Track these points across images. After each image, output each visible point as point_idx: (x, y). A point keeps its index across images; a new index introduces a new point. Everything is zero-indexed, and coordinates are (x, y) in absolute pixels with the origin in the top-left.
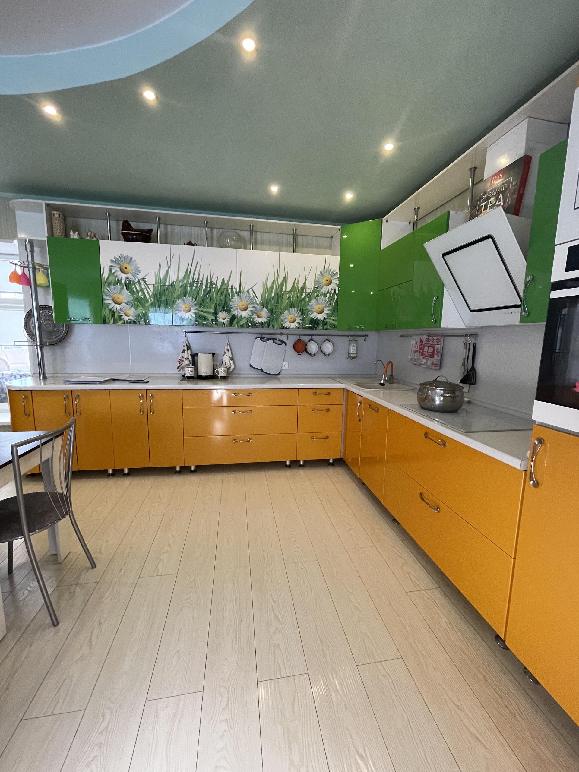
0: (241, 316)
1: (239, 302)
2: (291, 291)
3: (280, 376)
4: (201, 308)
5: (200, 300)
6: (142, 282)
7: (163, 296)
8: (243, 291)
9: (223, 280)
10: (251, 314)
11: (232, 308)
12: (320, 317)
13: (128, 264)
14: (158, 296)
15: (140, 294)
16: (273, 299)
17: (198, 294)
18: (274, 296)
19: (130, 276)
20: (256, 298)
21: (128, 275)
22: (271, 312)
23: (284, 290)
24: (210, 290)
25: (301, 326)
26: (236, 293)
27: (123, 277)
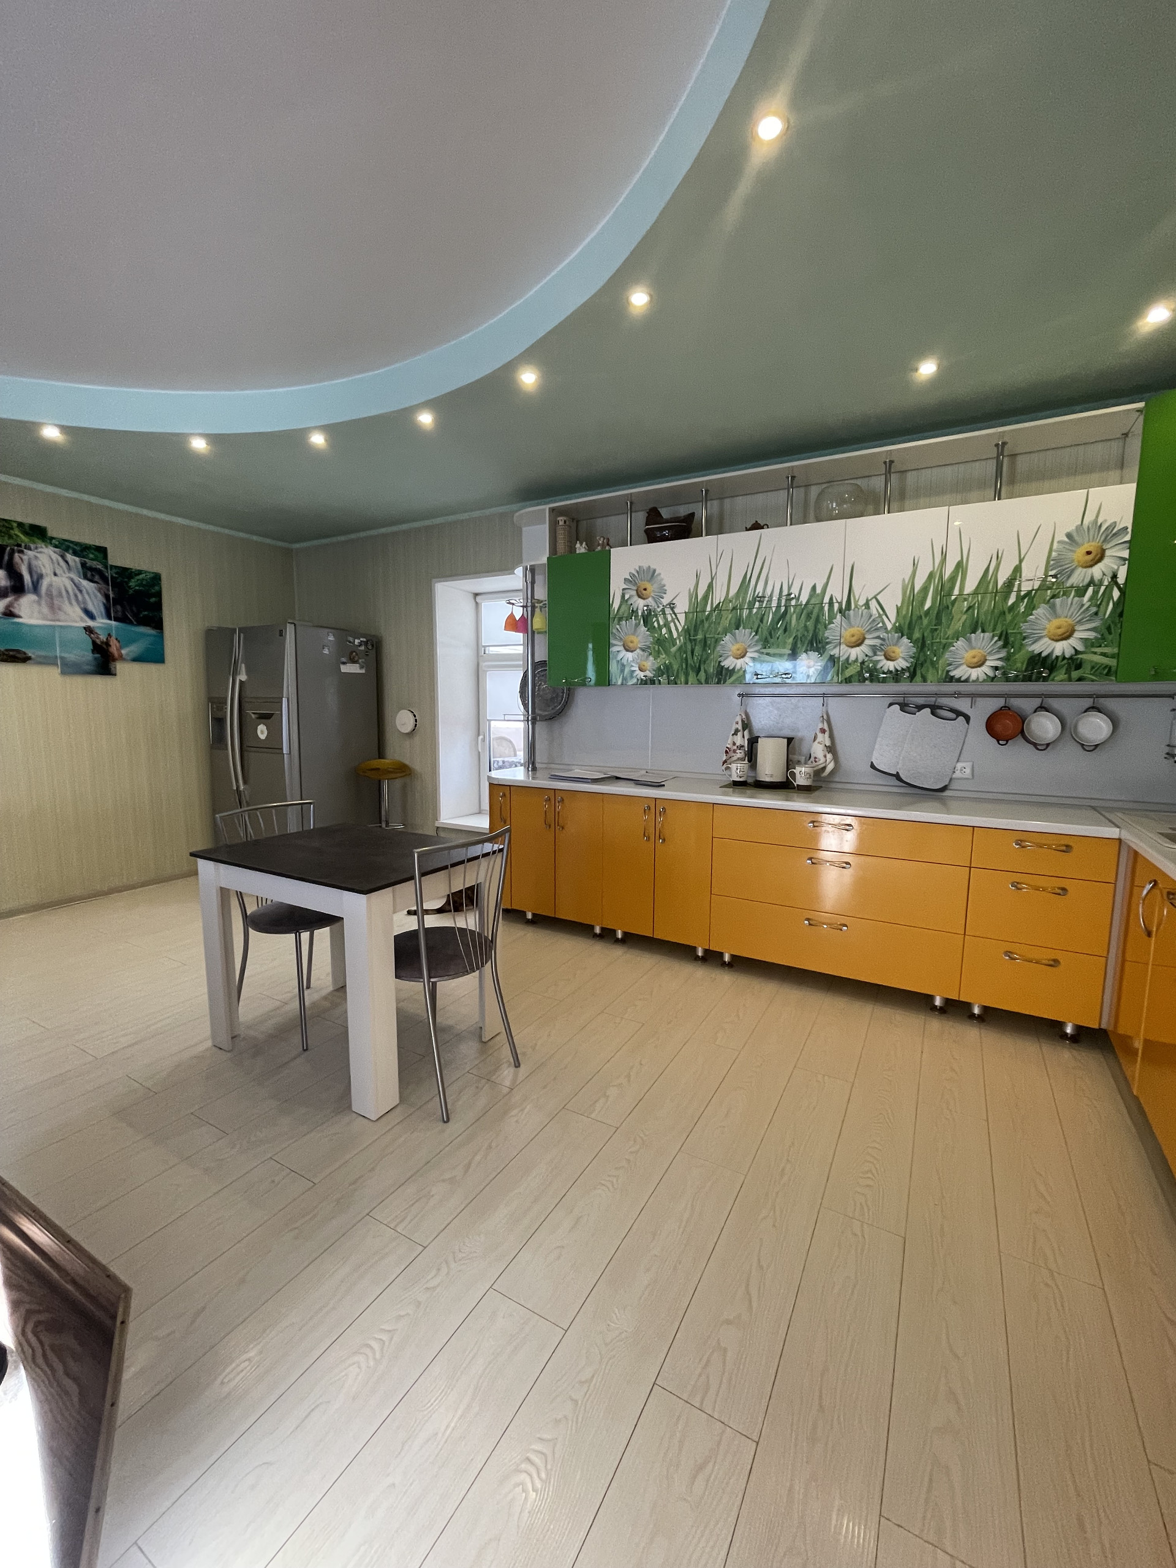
0: (848, 659)
1: (846, 630)
2: (975, 593)
3: (947, 793)
4: (765, 648)
5: (766, 633)
6: (668, 611)
7: (700, 632)
8: (856, 606)
9: (814, 588)
10: (870, 654)
11: (828, 643)
12: (1061, 648)
13: (649, 581)
14: (692, 633)
15: (664, 631)
16: (926, 616)
17: (762, 621)
18: (929, 609)
19: (650, 601)
20: (884, 617)
21: (647, 600)
22: (920, 645)
23: (956, 591)
24: (786, 611)
25: (1002, 674)
26: (840, 610)
27: (640, 604)
